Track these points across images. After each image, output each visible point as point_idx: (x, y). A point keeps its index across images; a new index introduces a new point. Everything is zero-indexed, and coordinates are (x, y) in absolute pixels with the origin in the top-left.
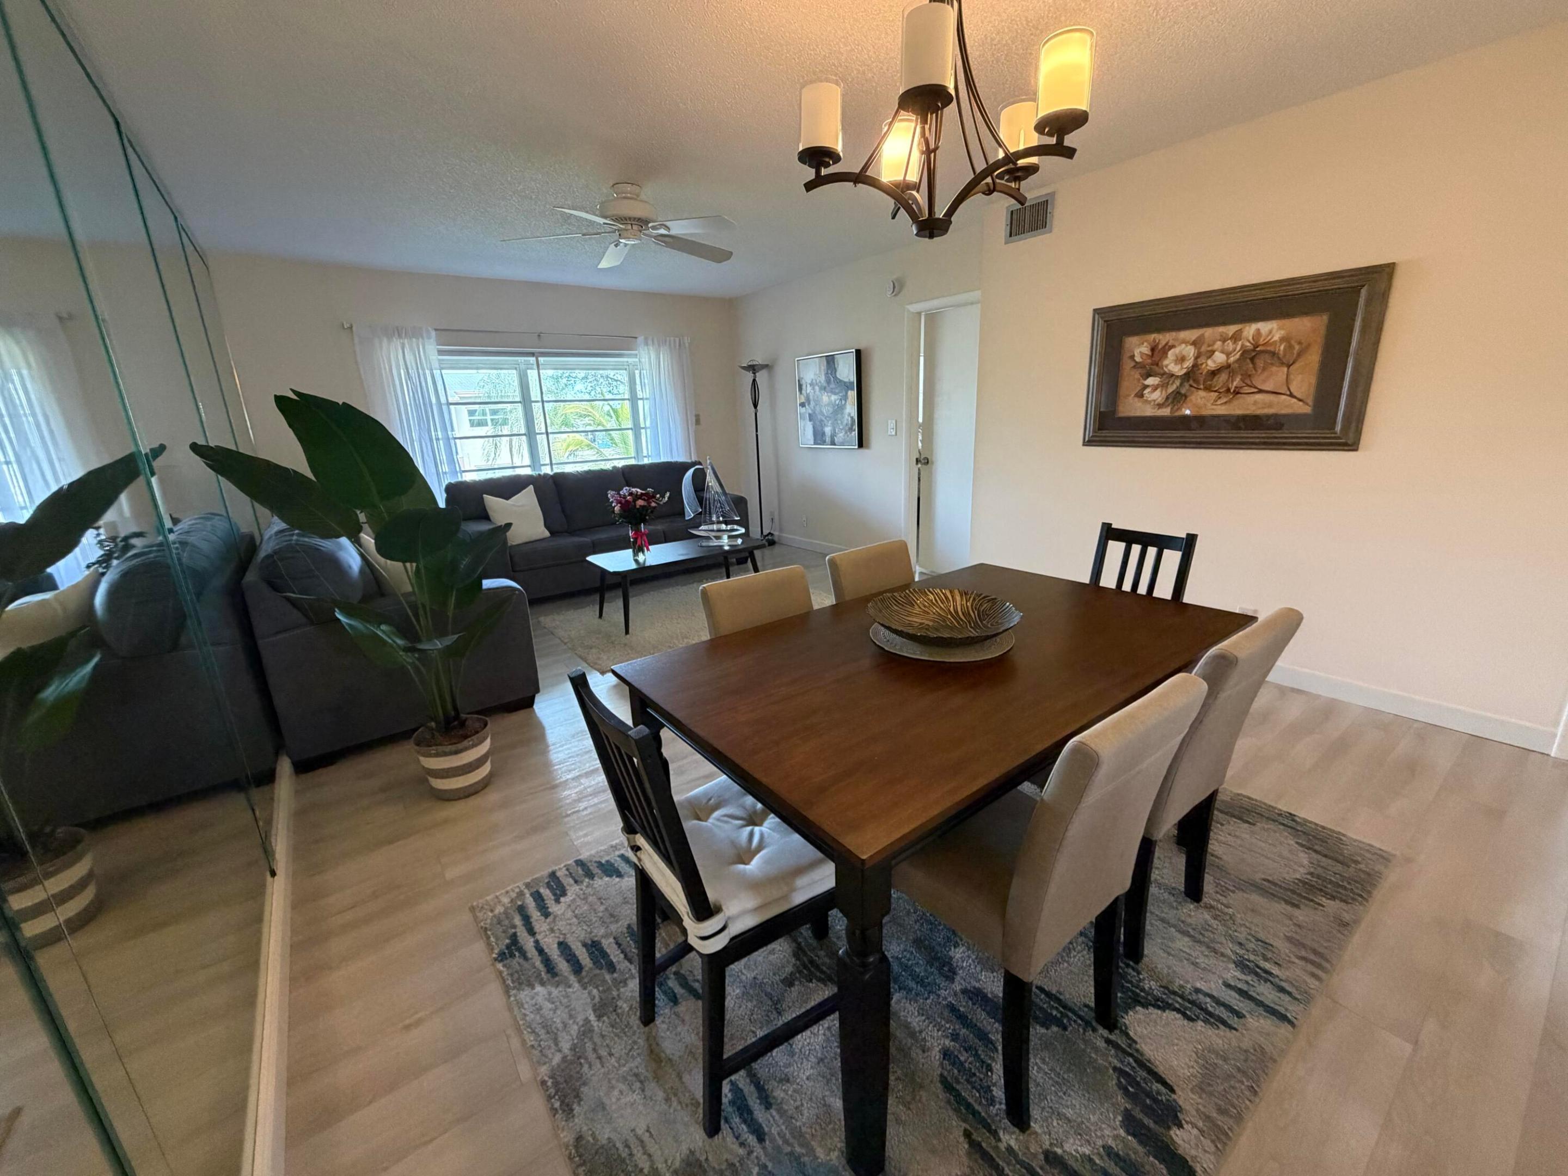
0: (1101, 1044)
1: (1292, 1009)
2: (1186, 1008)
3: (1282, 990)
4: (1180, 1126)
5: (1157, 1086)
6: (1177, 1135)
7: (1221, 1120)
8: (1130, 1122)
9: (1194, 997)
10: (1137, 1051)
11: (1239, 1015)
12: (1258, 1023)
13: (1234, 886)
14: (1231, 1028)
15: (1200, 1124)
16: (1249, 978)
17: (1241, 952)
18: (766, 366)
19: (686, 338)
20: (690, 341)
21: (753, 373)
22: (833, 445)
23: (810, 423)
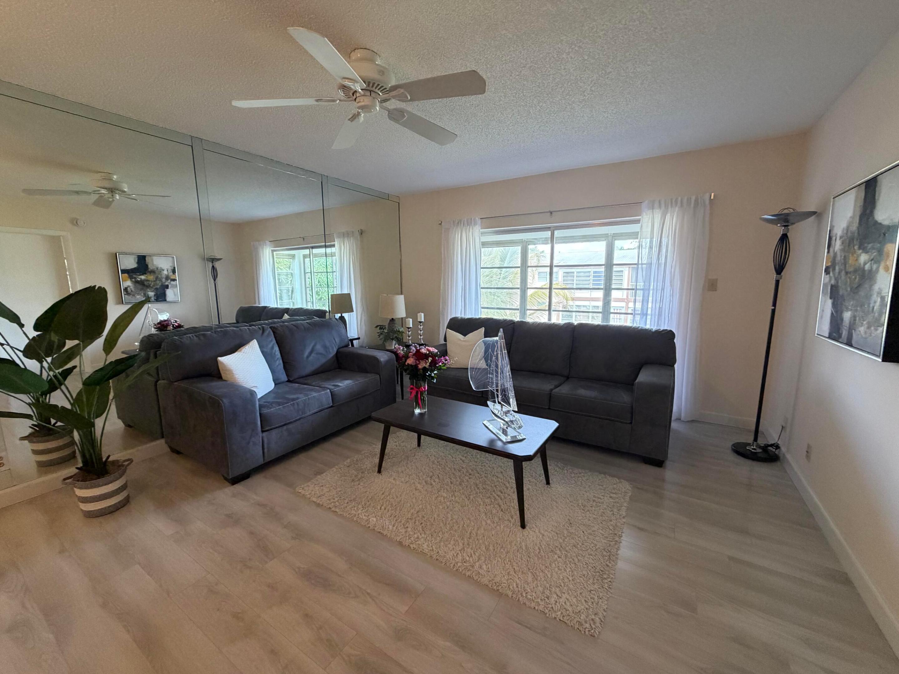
18: (814, 213)
19: (707, 195)
20: (712, 198)
21: (785, 226)
22: (849, 344)
23: (829, 302)
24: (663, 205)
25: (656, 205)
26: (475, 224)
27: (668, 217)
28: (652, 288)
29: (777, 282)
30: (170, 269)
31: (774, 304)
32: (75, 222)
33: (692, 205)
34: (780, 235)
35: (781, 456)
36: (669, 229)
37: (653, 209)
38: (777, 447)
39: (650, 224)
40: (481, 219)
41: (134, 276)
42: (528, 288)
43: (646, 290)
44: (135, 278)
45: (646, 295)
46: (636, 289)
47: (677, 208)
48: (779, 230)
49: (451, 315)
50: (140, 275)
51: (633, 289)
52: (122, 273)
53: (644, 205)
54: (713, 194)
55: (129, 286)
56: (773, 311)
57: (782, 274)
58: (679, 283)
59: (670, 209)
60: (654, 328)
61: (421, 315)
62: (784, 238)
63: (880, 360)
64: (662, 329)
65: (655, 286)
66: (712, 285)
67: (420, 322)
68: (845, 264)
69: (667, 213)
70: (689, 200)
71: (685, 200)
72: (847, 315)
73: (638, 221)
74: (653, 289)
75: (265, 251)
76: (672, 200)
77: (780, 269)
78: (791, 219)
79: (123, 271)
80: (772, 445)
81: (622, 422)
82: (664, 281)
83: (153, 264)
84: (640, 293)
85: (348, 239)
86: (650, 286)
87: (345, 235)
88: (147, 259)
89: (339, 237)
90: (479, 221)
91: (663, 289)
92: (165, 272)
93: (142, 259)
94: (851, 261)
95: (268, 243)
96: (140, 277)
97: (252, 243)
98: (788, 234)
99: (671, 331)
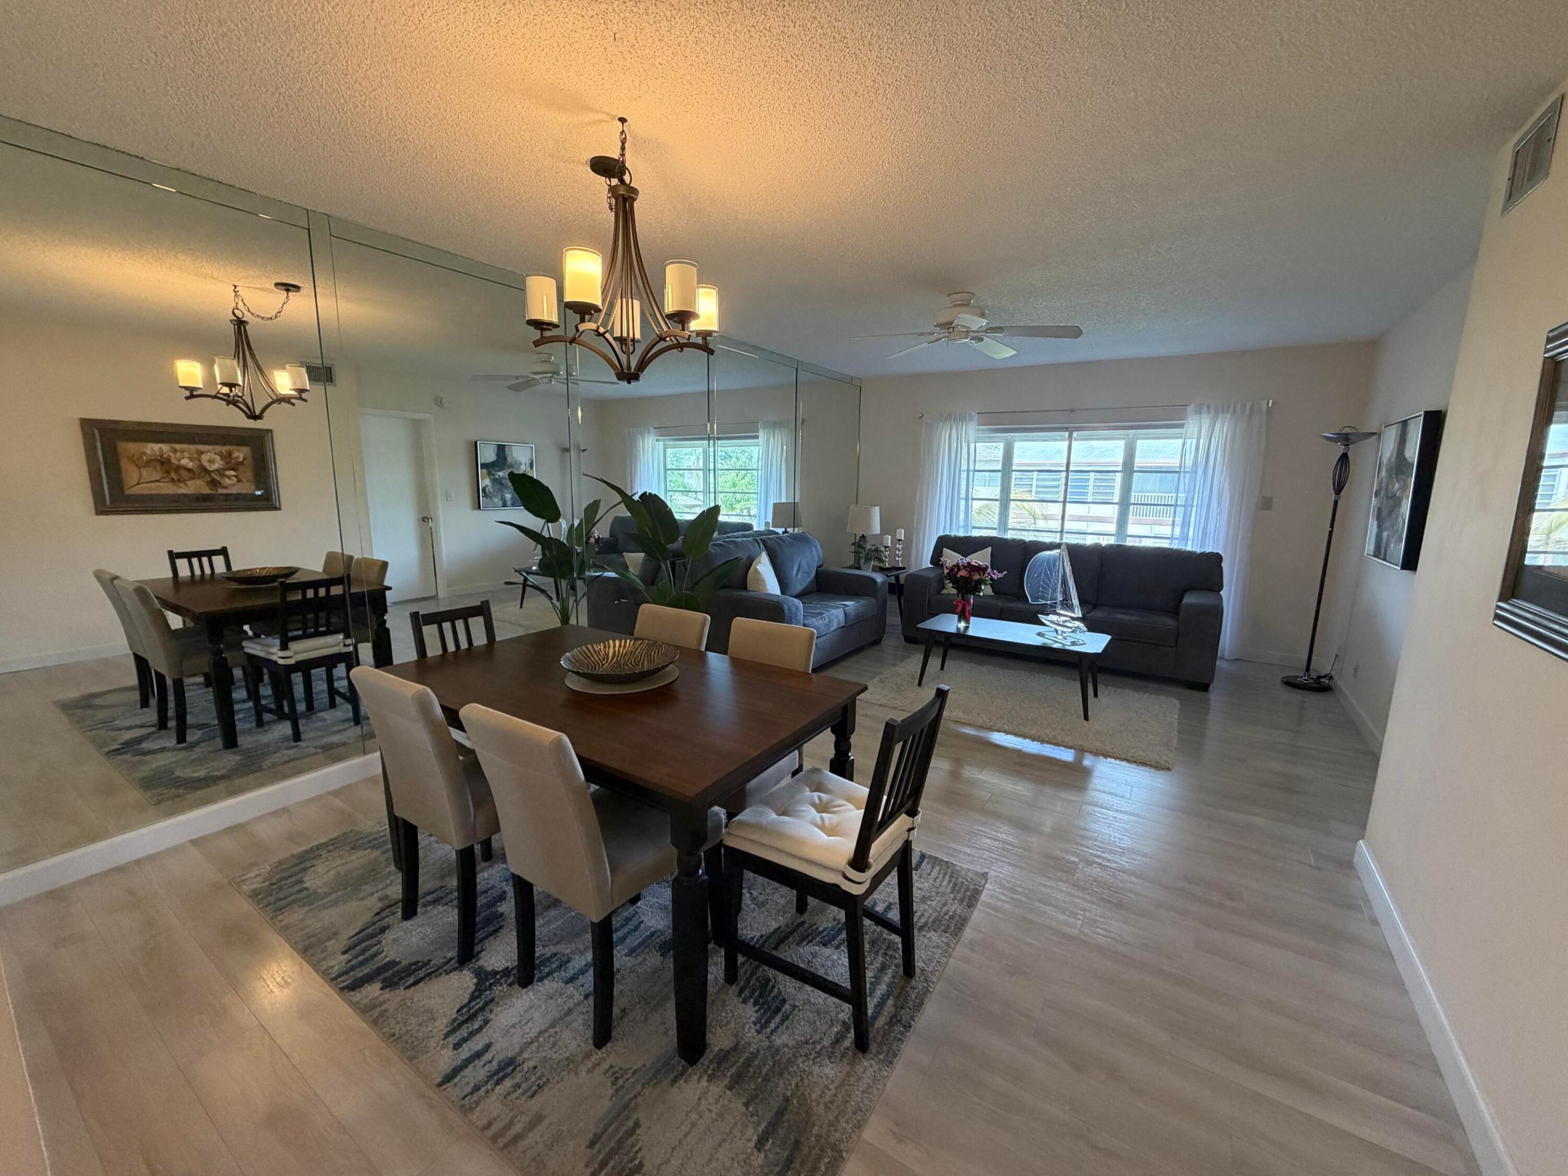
0: (449, 955)
1: (454, 1091)
2: (470, 1009)
3: (477, 1088)
4: (382, 989)
5: (411, 980)
6: (379, 985)
7: (376, 1013)
8: (393, 963)
9: (480, 1018)
10: (441, 974)
11: (457, 1046)
12: (446, 1059)
13: (622, 1087)
14: (447, 1036)
15: (380, 999)
16: (495, 1064)
17: (525, 1067)
18: (1374, 434)
19: (1265, 402)
20: (1270, 405)
21: (1345, 445)
22: (1385, 559)
23: (1376, 523)
24: (1212, 408)
25: (1205, 409)
26: (972, 420)
27: (1218, 426)
28: (1195, 504)
29: (1336, 503)
30: (528, 462)
31: (1332, 526)
32: (439, 402)
33: (1248, 412)
34: (1340, 454)
35: (1333, 686)
36: (1219, 437)
37: (1200, 413)
38: (1331, 678)
39: (1196, 429)
40: (979, 413)
41: (493, 472)
42: (1011, 500)
43: (1187, 506)
44: (494, 475)
45: (1188, 513)
46: (1176, 506)
47: (1229, 416)
48: (1339, 449)
49: (937, 531)
50: (499, 471)
51: (1171, 505)
52: (481, 468)
53: (1191, 409)
54: (1271, 401)
55: (487, 486)
56: (1331, 533)
57: (1341, 494)
58: (1228, 499)
59: (1220, 416)
60: (1198, 550)
61: (901, 532)
62: (1344, 458)
63: (1399, 568)
64: (1207, 551)
65: (1200, 503)
66: (1266, 503)
67: (899, 540)
68: (1387, 490)
69: (1217, 419)
70: (1244, 407)
71: (1239, 406)
72: (1385, 534)
73: (1181, 426)
74: (1197, 506)
75: (646, 441)
76: (1223, 406)
77: (1339, 489)
78: (1352, 438)
79: (484, 466)
80: (1325, 677)
81: (1164, 646)
82: (1210, 498)
83: (512, 457)
84: (1180, 510)
85: (780, 430)
86: (1193, 502)
87: (774, 426)
88: (506, 449)
89: (766, 425)
90: (976, 417)
91: (1209, 505)
92: (523, 467)
93: (501, 449)
94: (1390, 487)
95: (652, 429)
96: (498, 473)
97: (626, 430)
98: (1349, 454)
99: (1218, 554)
